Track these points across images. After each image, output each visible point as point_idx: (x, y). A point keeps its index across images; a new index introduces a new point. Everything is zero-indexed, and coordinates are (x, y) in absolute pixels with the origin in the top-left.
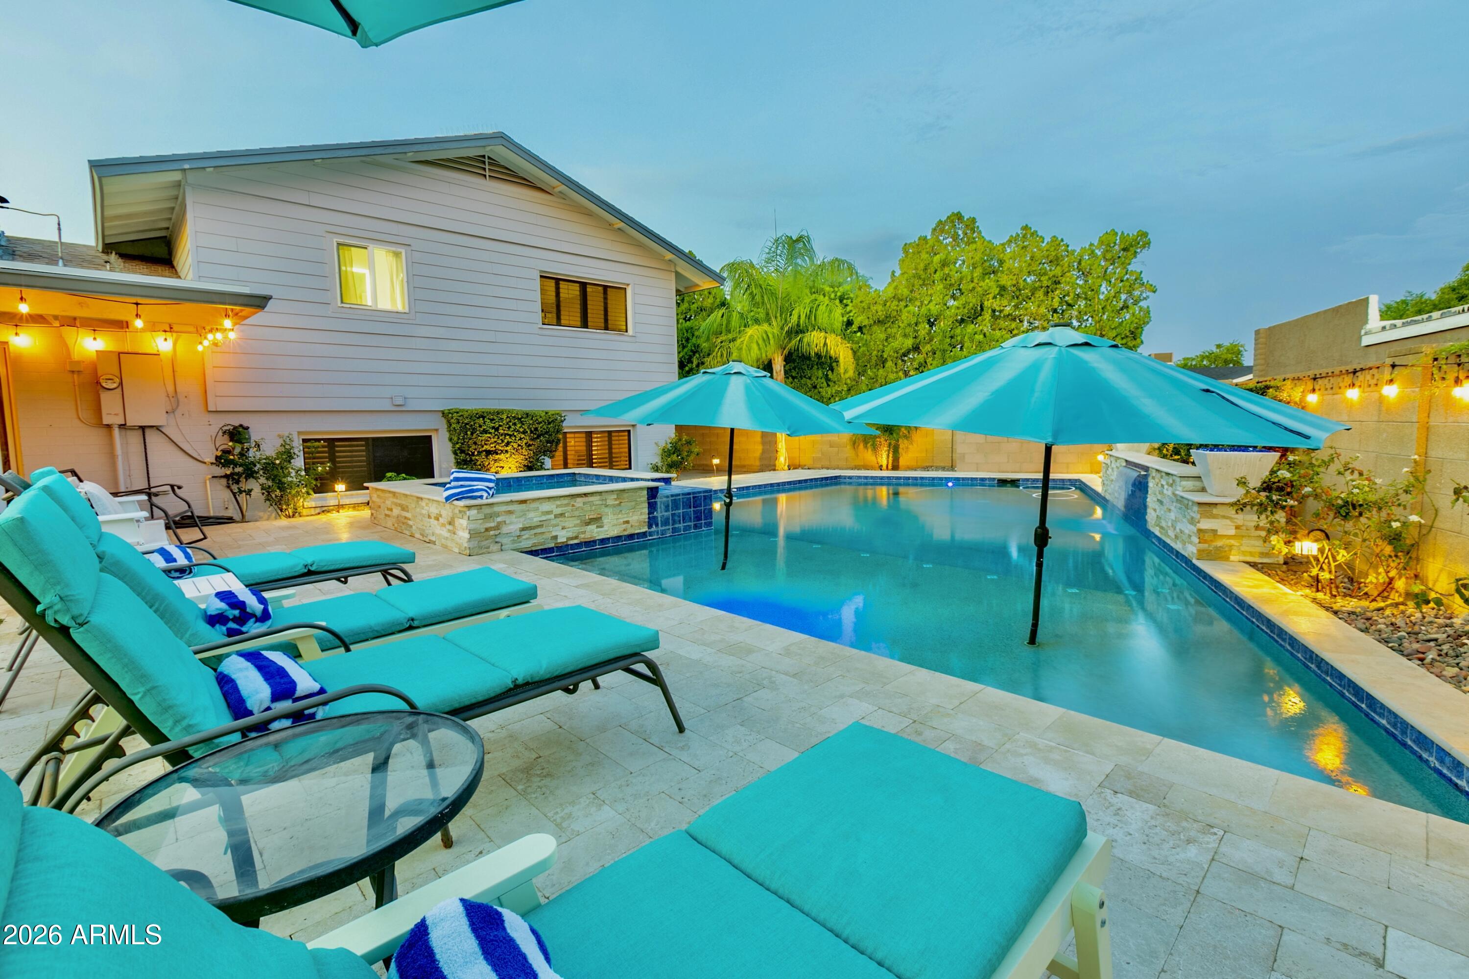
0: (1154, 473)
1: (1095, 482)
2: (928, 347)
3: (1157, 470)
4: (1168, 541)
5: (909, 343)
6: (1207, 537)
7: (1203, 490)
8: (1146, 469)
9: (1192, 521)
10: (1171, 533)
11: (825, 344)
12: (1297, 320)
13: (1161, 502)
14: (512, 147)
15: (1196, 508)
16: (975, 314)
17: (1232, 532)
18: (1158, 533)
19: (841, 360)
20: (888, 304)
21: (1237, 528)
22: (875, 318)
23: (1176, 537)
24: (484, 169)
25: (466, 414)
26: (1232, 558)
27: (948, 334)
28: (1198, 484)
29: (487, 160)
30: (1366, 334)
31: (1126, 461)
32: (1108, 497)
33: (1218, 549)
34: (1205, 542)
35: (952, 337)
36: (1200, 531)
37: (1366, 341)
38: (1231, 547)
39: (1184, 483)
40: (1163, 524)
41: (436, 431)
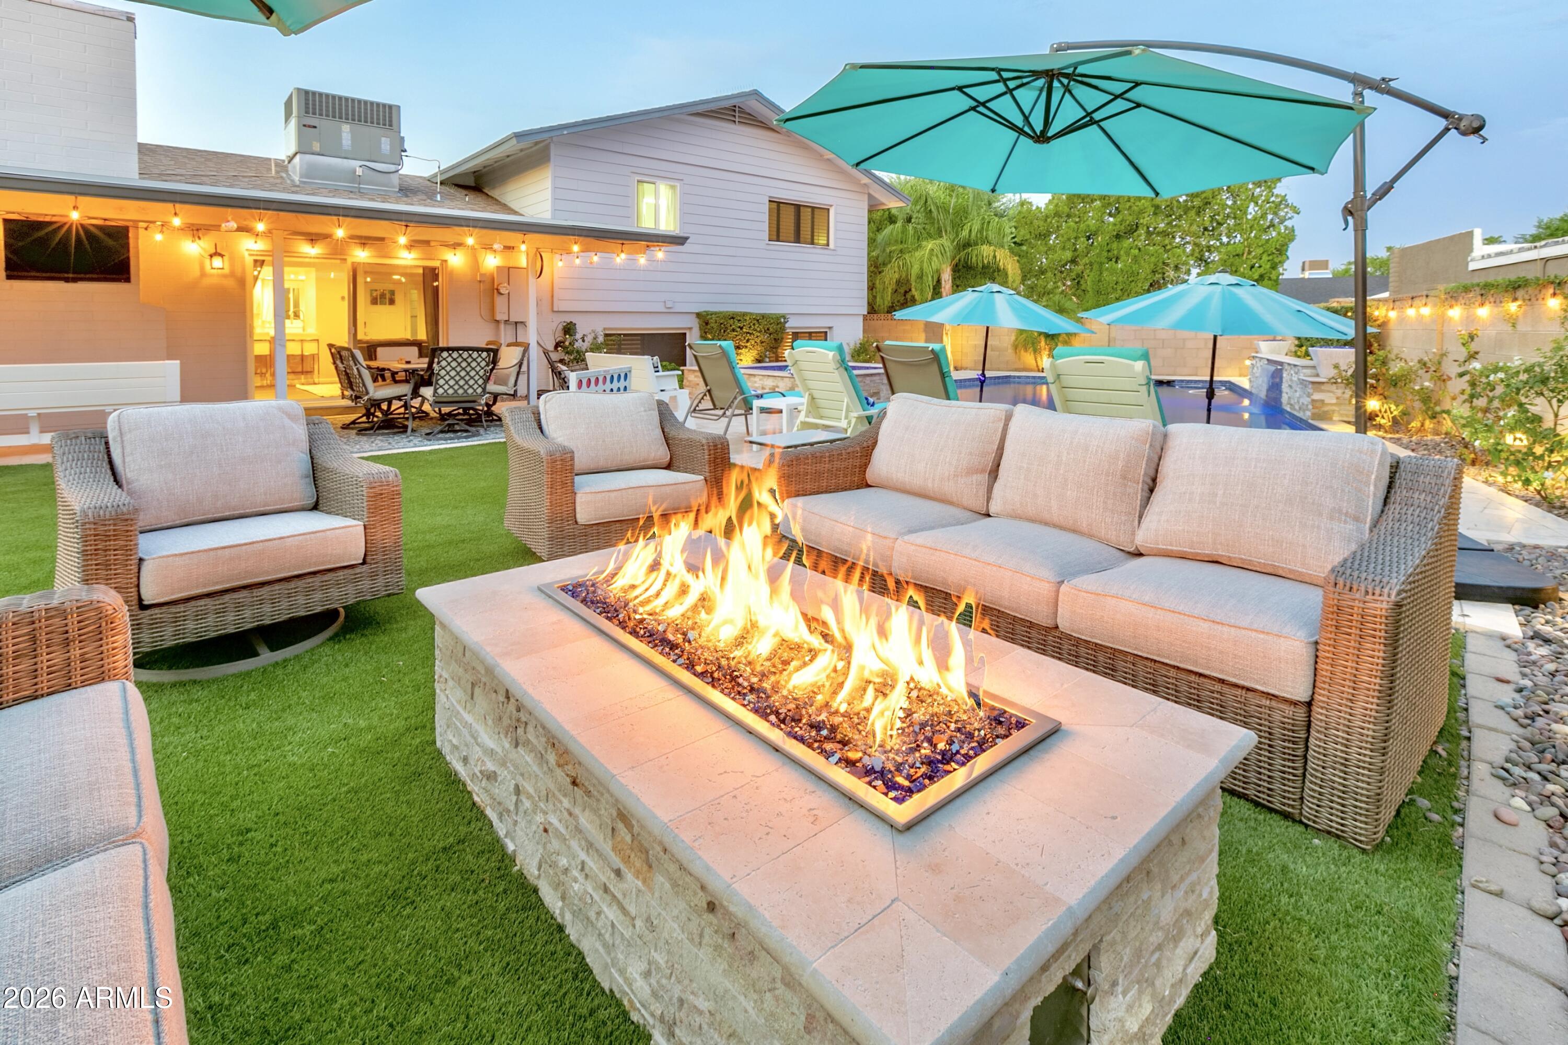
0: (1286, 367)
1: (1245, 383)
2: (1086, 260)
3: (1289, 364)
4: (1295, 413)
5: (1068, 255)
6: (1318, 404)
7: (1318, 375)
8: (1281, 364)
9: (1309, 395)
10: (1297, 407)
11: (995, 257)
12: (1423, 244)
13: (1290, 386)
14: (761, 101)
15: (1310, 386)
16: (1132, 230)
17: (1334, 401)
18: (1289, 410)
19: (1010, 272)
20: (1049, 220)
21: (1338, 398)
22: (1037, 233)
23: (1300, 408)
24: (734, 116)
25: (722, 316)
26: (1334, 418)
27: (1106, 248)
28: (1313, 371)
29: (737, 109)
30: (1472, 260)
31: (1268, 360)
32: (1254, 391)
33: (1326, 412)
34: (1317, 408)
35: (1109, 251)
36: (1313, 401)
37: (1472, 266)
38: (1334, 411)
39: (1305, 371)
40: (1292, 402)
41: (690, 329)
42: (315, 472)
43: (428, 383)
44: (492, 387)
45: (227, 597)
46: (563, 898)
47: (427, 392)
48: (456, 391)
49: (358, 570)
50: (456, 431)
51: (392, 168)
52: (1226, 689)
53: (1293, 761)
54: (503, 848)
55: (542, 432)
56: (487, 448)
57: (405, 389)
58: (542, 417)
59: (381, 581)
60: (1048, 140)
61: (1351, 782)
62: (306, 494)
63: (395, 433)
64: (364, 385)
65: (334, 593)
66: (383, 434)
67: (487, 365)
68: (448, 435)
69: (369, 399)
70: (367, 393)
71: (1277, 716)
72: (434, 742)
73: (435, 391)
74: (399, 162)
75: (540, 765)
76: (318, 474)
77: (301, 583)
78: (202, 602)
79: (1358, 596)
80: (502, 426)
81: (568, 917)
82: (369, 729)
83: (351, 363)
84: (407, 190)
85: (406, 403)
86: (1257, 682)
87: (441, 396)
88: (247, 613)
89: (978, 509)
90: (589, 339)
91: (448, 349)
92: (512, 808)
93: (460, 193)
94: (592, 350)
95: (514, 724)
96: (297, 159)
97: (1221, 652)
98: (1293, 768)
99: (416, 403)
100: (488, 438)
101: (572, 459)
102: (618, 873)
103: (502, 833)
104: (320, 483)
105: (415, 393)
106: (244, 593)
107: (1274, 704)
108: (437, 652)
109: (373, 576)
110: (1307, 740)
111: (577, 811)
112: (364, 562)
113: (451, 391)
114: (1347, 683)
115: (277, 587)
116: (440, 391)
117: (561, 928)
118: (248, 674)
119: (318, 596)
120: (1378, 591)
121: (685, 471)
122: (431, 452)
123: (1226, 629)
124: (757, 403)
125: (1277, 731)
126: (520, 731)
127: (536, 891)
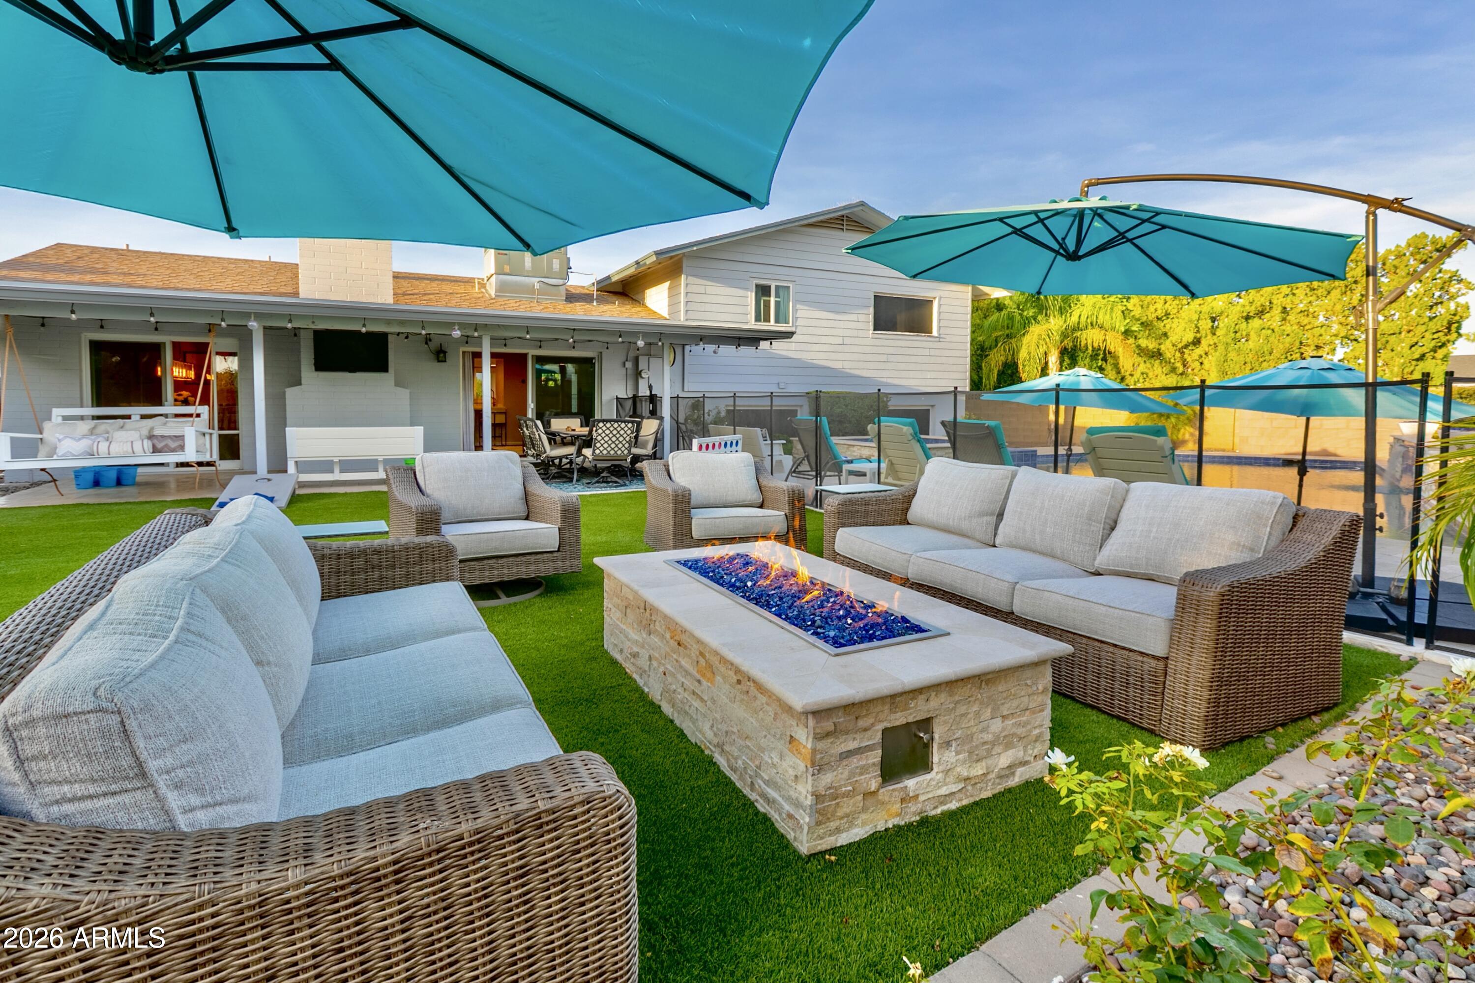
2: (1210, 341)
11: (1104, 340)
19: (1121, 355)
24: (842, 225)
27: (1233, 329)
29: (843, 218)
31: (1403, 441)
35: (1236, 332)
41: (801, 406)
42: (527, 496)
43: (589, 446)
44: (635, 451)
45: (485, 562)
46: (673, 706)
47: (587, 452)
48: (609, 452)
49: (555, 555)
50: (608, 482)
51: (561, 282)
52: (1116, 650)
53: (1155, 696)
54: (643, 692)
55: (670, 478)
56: (632, 495)
57: (571, 450)
58: (671, 468)
59: (568, 563)
60: (1079, 258)
61: (1189, 708)
62: (522, 510)
63: (564, 482)
64: (543, 446)
65: (542, 567)
66: (556, 483)
67: (632, 433)
68: (602, 485)
69: (547, 457)
70: (545, 452)
71: (1146, 667)
72: (603, 646)
73: (594, 451)
74: (567, 277)
75: (662, 641)
76: (529, 498)
77: (524, 559)
78: (473, 563)
79: (1196, 588)
80: (643, 479)
81: (676, 715)
82: (566, 637)
83: (535, 430)
84: (572, 297)
85: (571, 460)
86: (1133, 645)
87: (598, 456)
88: (496, 573)
89: (986, 542)
90: (713, 413)
91: (603, 421)
92: (647, 669)
93: (612, 298)
94: (715, 423)
95: (649, 622)
96: (493, 279)
97: (1112, 626)
98: (1155, 700)
99: (579, 460)
100: (634, 488)
101: (690, 495)
102: (699, 681)
103: (641, 685)
104: (530, 503)
105: (579, 453)
106: (494, 561)
107: (1145, 659)
108: (605, 594)
109: (564, 559)
110: (1164, 683)
111: (680, 659)
112: (559, 551)
113: (605, 452)
114: (1188, 644)
115: (511, 559)
116: (597, 452)
117: (672, 721)
118: (495, 608)
119: (533, 567)
120: (1209, 586)
121: (773, 509)
122: (591, 496)
123: (1117, 611)
124: (846, 467)
125: (1146, 677)
126: (652, 626)
127: (659, 707)
